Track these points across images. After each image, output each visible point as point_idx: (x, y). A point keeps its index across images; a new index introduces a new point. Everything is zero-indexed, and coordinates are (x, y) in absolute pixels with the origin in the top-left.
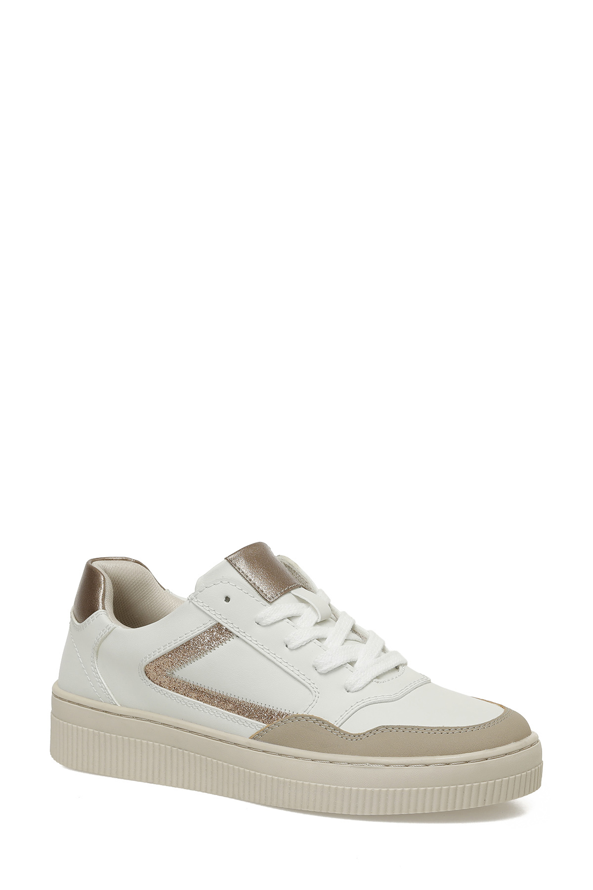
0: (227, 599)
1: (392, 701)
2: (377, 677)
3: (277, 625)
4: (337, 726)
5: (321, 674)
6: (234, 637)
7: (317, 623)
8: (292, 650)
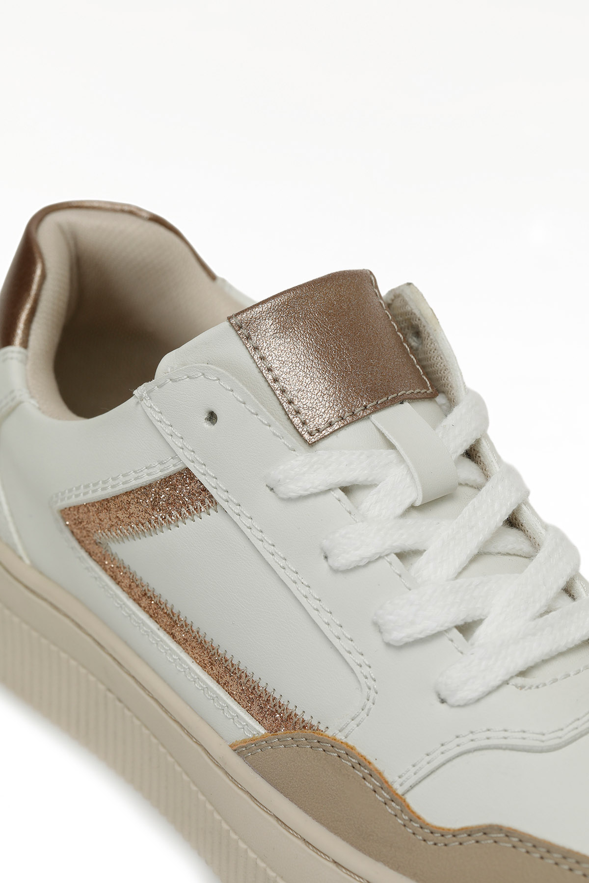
0: (212, 417)
1: (541, 751)
2: (522, 674)
3: (311, 502)
4: (400, 791)
5: (388, 645)
6: (217, 509)
7: (412, 507)
8: (335, 571)
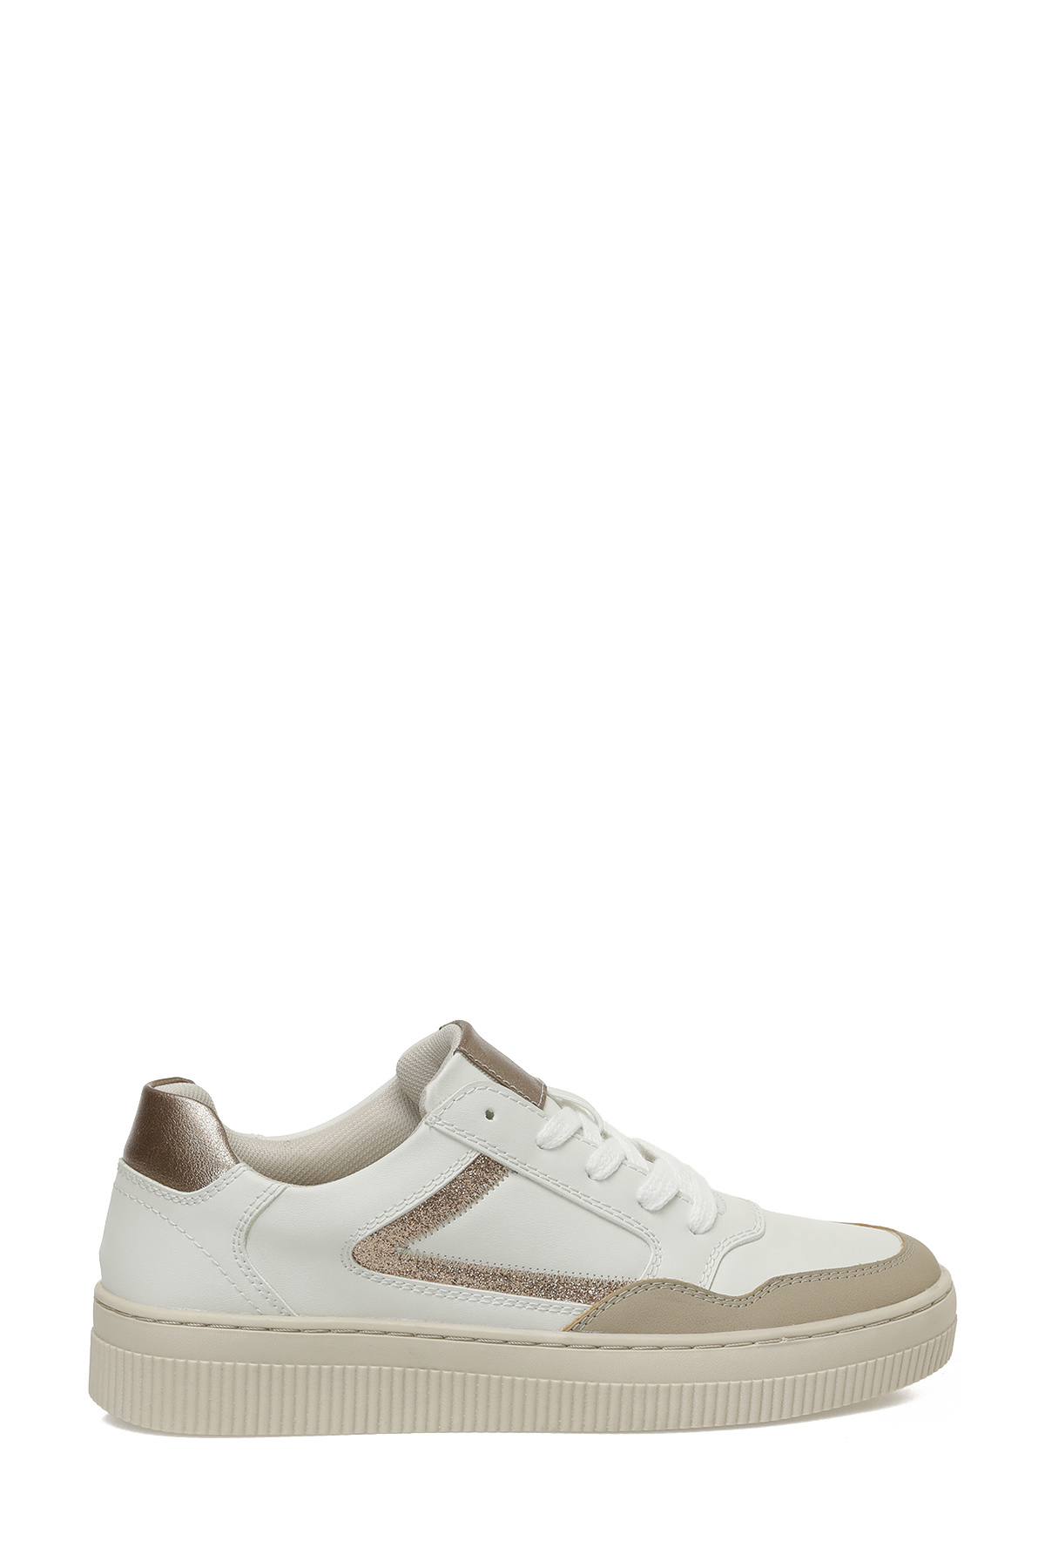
0: (490, 1115)
3: (568, 1145)
4: (707, 1288)
6: (509, 1174)
8: (599, 1181)
